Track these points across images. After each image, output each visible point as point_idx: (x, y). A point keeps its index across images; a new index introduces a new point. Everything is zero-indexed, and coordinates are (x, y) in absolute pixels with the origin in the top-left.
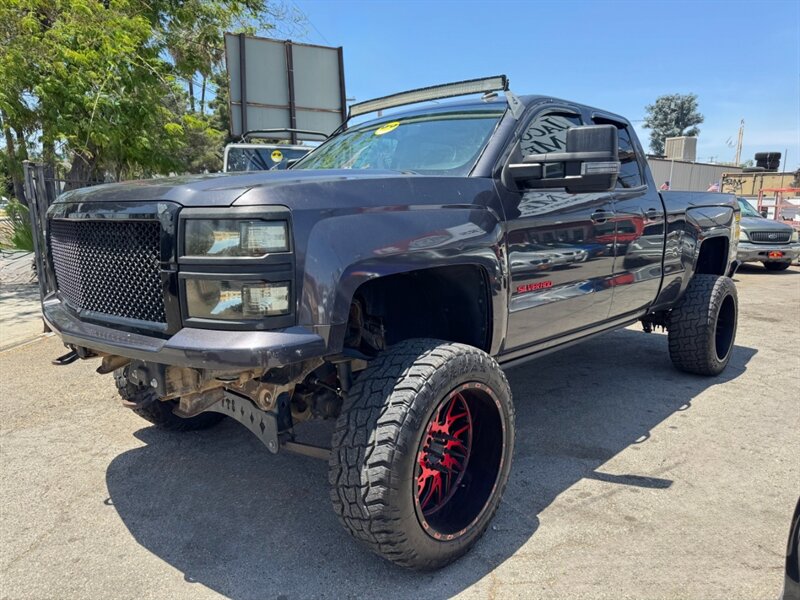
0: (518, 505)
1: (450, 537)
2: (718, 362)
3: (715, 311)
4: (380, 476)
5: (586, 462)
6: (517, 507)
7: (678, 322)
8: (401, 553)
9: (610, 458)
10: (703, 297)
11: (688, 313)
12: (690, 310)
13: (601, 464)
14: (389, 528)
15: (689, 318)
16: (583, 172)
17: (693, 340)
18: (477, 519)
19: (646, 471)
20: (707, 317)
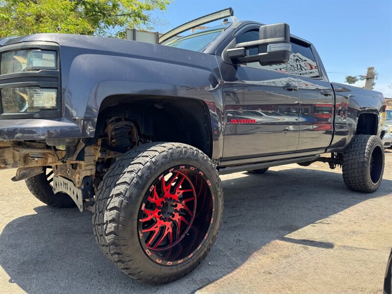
0: (230, 252)
1: (169, 263)
2: (372, 185)
3: (369, 154)
4: (113, 216)
5: (281, 232)
6: (228, 253)
7: (347, 161)
8: (130, 269)
9: (296, 230)
10: (361, 146)
11: (353, 155)
12: (354, 153)
13: (290, 233)
14: (119, 251)
15: (353, 158)
16: (268, 51)
17: (356, 170)
18: (192, 255)
19: (317, 238)
20: (364, 157)
